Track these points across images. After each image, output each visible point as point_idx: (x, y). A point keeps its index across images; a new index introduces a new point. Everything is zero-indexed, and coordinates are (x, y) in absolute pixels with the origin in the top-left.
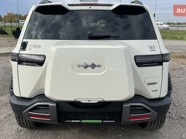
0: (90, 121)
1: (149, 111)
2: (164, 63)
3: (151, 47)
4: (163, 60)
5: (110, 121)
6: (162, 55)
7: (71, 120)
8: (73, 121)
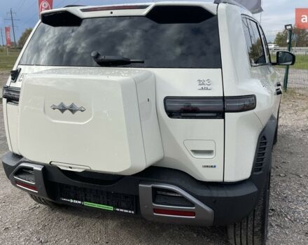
0: (96, 206)
1: (192, 204)
2: (226, 114)
3: (201, 82)
4: (224, 108)
5: (127, 211)
6: (224, 98)
7: (70, 199)
8: (71, 201)
